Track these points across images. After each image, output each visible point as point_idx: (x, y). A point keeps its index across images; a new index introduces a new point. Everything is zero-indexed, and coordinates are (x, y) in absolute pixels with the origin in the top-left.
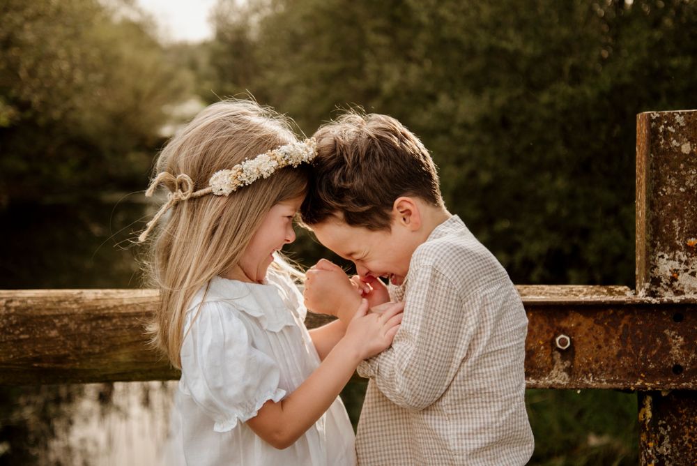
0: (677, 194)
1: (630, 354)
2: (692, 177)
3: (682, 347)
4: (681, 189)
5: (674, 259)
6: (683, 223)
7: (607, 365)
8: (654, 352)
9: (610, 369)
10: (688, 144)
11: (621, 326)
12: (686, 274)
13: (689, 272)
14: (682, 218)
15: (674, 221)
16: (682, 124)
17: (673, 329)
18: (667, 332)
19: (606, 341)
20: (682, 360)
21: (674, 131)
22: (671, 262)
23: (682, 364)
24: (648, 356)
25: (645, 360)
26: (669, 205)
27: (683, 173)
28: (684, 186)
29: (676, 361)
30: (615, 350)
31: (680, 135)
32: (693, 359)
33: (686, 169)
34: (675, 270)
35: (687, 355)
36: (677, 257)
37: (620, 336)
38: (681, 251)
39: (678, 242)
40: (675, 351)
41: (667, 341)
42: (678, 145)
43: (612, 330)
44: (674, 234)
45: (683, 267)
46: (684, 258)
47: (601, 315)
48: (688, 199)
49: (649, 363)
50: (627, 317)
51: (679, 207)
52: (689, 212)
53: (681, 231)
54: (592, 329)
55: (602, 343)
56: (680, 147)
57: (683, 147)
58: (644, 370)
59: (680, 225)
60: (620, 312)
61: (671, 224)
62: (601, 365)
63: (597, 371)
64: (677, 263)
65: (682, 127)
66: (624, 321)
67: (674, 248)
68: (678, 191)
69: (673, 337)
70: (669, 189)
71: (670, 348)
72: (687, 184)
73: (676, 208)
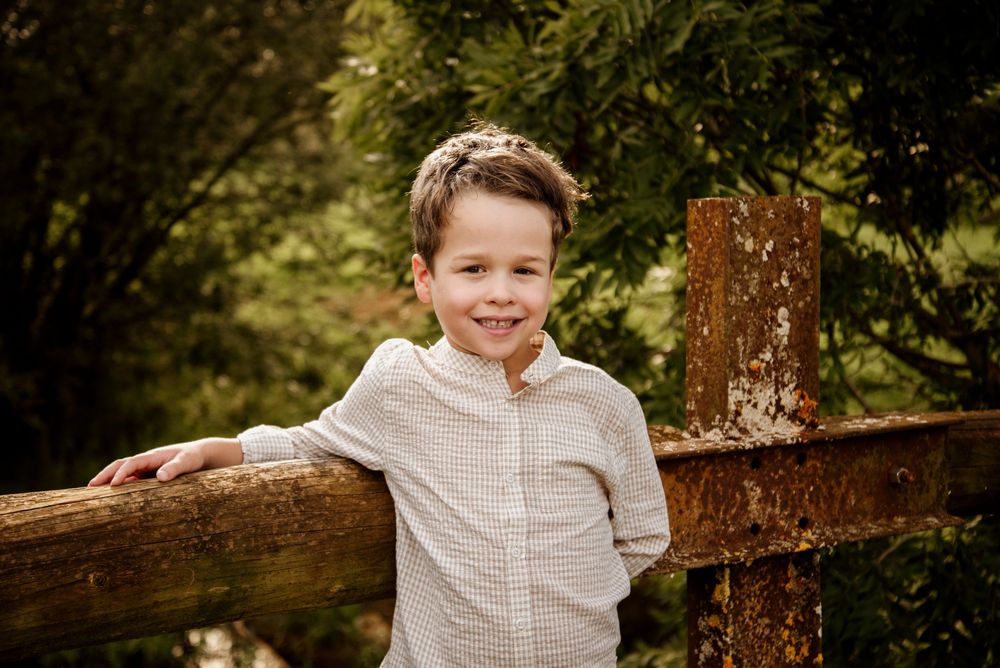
0: (742, 305)
1: (711, 517)
2: (755, 281)
3: (759, 501)
4: (746, 298)
5: (737, 388)
6: (746, 341)
7: (688, 535)
8: (733, 511)
9: (691, 540)
10: (751, 240)
11: (703, 481)
12: (749, 406)
13: (752, 403)
14: (745, 335)
15: (738, 339)
16: (746, 214)
17: (751, 479)
18: (746, 483)
19: (688, 502)
20: (759, 518)
21: (738, 223)
22: (736, 391)
23: (760, 522)
24: (728, 517)
25: (724, 522)
26: (734, 318)
27: (747, 277)
28: (747, 293)
29: (754, 519)
30: (697, 513)
31: (744, 228)
32: (769, 515)
33: (749, 272)
34: (739, 402)
35: (764, 510)
36: (740, 384)
37: (702, 495)
38: (744, 376)
39: (741, 366)
40: (754, 506)
41: (746, 496)
42: (742, 241)
43: (693, 487)
44: (738, 355)
45: (746, 397)
46: (747, 386)
47: (682, 469)
48: (750, 310)
49: (729, 526)
50: (708, 468)
51: (742, 320)
52: (751, 327)
53: (745, 350)
54: (673, 489)
55: (683, 506)
56: (743, 245)
57: (747, 243)
58: (725, 535)
59: (744, 344)
60: (703, 463)
61: (735, 342)
62: (682, 536)
63: (678, 544)
64: (741, 392)
65: (746, 218)
66: (706, 475)
67: (738, 373)
68: (742, 300)
69: (752, 489)
70: (734, 298)
71: (747, 503)
72: (750, 291)
73: (739, 321)
